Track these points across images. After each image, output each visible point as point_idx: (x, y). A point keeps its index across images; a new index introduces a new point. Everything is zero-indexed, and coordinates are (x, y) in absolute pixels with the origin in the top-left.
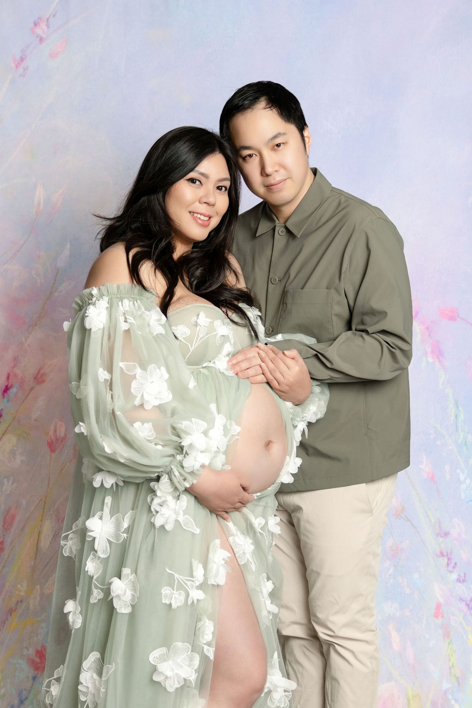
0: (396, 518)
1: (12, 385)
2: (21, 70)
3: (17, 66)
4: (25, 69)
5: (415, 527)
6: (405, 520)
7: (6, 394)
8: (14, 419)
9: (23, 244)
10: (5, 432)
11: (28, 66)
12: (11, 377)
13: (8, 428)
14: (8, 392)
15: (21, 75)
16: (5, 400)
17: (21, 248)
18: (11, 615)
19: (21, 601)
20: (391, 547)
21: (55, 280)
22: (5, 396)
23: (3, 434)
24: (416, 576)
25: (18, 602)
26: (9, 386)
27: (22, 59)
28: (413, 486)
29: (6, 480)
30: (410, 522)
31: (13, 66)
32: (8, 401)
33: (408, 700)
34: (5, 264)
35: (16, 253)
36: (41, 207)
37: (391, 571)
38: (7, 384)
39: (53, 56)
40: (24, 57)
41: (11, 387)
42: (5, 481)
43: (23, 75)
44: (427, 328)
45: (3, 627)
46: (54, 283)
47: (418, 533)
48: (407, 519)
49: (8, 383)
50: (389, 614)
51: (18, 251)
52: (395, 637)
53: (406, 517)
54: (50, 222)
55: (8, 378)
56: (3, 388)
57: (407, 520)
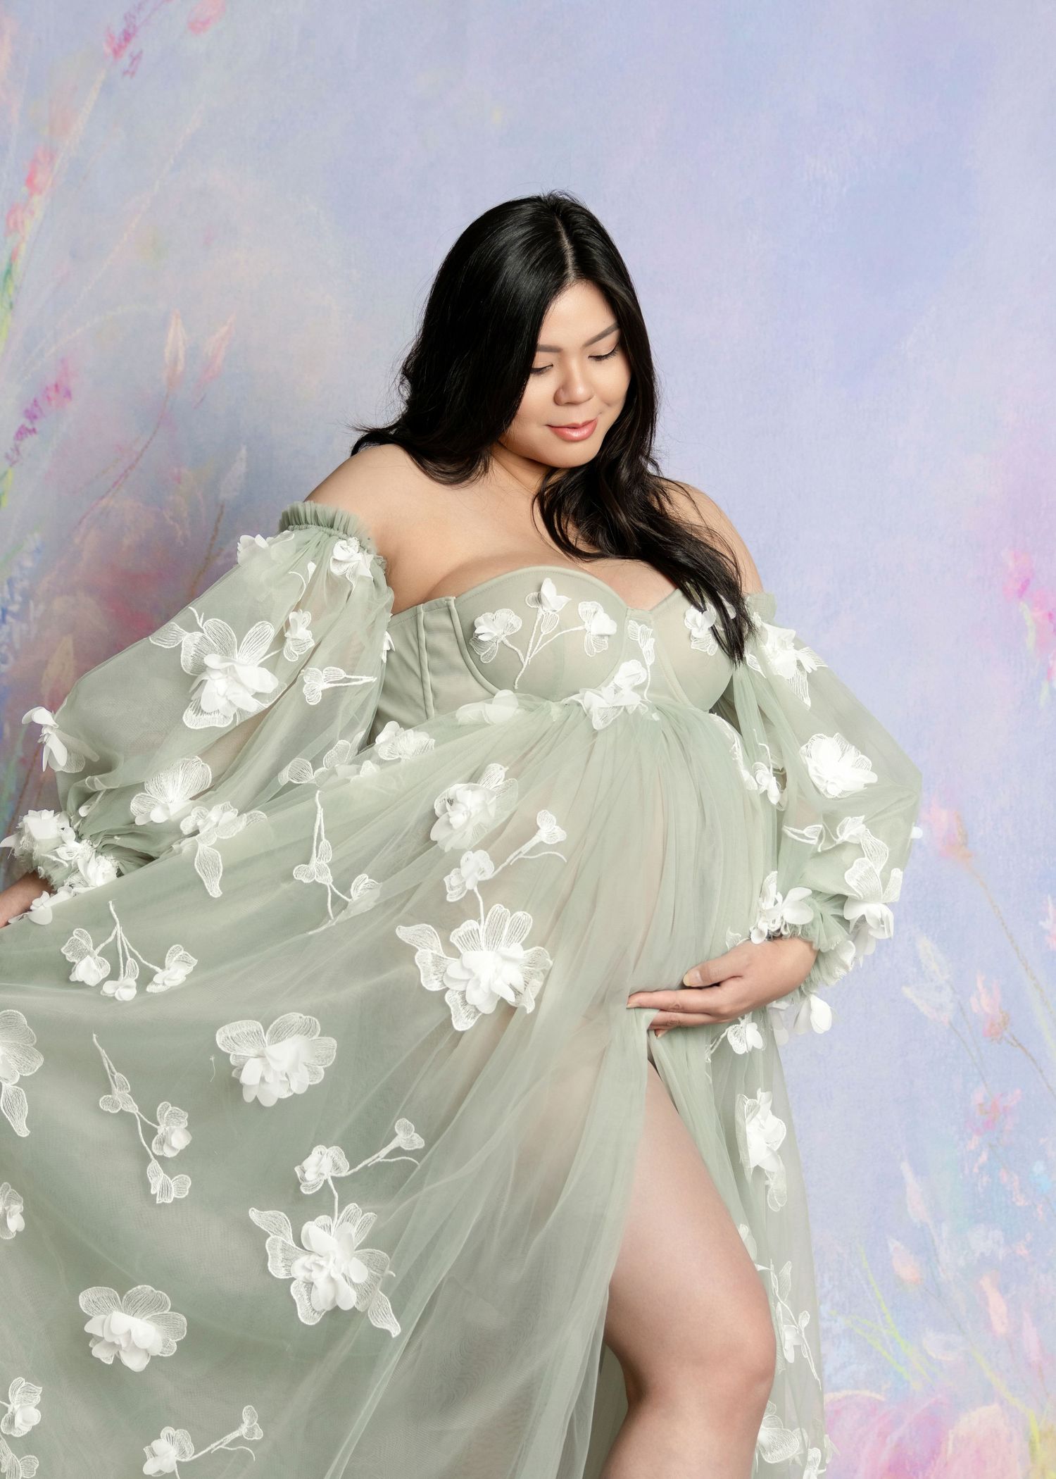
0: (993, 1040)
2: (125, 60)
3: (117, 52)
4: (136, 59)
5: (1033, 1060)
6: (1012, 1044)
9: (143, 450)
11: (141, 52)
15: (125, 73)
17: (137, 459)
20: (980, 1105)
21: (216, 530)
24: (1039, 1168)
27: (127, 37)
28: (1026, 969)
30: (1022, 1048)
31: (108, 51)
33: (1032, 1443)
34: (103, 497)
35: (126, 471)
36: (180, 368)
37: (984, 1157)
39: (197, 26)
40: (131, 31)
43: (130, 73)
44: (1050, 615)
46: (213, 538)
47: (1041, 1071)
48: (1016, 1041)
50: (982, 1254)
51: (131, 467)
52: (997, 1305)
53: (1014, 1039)
54: (201, 401)
57: (1015, 1044)
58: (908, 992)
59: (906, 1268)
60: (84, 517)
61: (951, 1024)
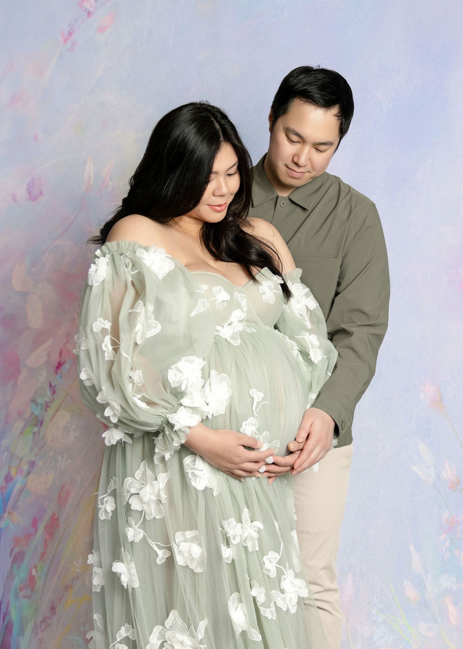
0: (452, 490)
1: (65, 361)
2: (69, 44)
3: (65, 41)
4: (73, 44)
6: (461, 493)
7: (59, 371)
8: (67, 395)
9: (74, 219)
10: (59, 408)
11: (76, 41)
12: (63, 353)
13: (61, 404)
14: (61, 368)
15: (69, 50)
16: (58, 376)
17: (72, 223)
18: (67, 592)
19: (77, 578)
20: (447, 520)
22: (58, 372)
23: (57, 411)
25: (73, 578)
26: (62, 362)
27: (70, 34)
29: (60, 456)
31: (62, 40)
32: (61, 377)
34: (56, 240)
35: (66, 228)
36: (91, 182)
37: (448, 544)
38: (59, 360)
39: (101, 30)
40: (72, 31)
41: (63, 363)
42: (60, 458)
43: (71, 50)
45: (60, 603)
49: (61, 359)
50: (446, 588)
51: (69, 227)
52: (452, 610)
53: (462, 490)
54: (101, 197)
55: (61, 354)
56: (56, 364)
58: (414, 468)
59: (411, 593)
60: (47, 249)
61: (433, 483)
